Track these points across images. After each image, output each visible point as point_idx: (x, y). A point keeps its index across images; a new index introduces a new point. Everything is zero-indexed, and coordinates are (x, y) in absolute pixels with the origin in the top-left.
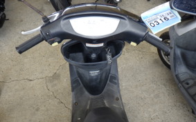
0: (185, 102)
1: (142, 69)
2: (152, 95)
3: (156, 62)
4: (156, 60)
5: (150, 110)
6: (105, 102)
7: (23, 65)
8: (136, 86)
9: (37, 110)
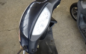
0: (82, 37)
1: (62, 21)
2: (67, 34)
3: (69, 17)
4: (69, 16)
5: (66, 41)
6: (46, 43)
7: (4, 22)
8: (60, 30)
9: (15, 45)
